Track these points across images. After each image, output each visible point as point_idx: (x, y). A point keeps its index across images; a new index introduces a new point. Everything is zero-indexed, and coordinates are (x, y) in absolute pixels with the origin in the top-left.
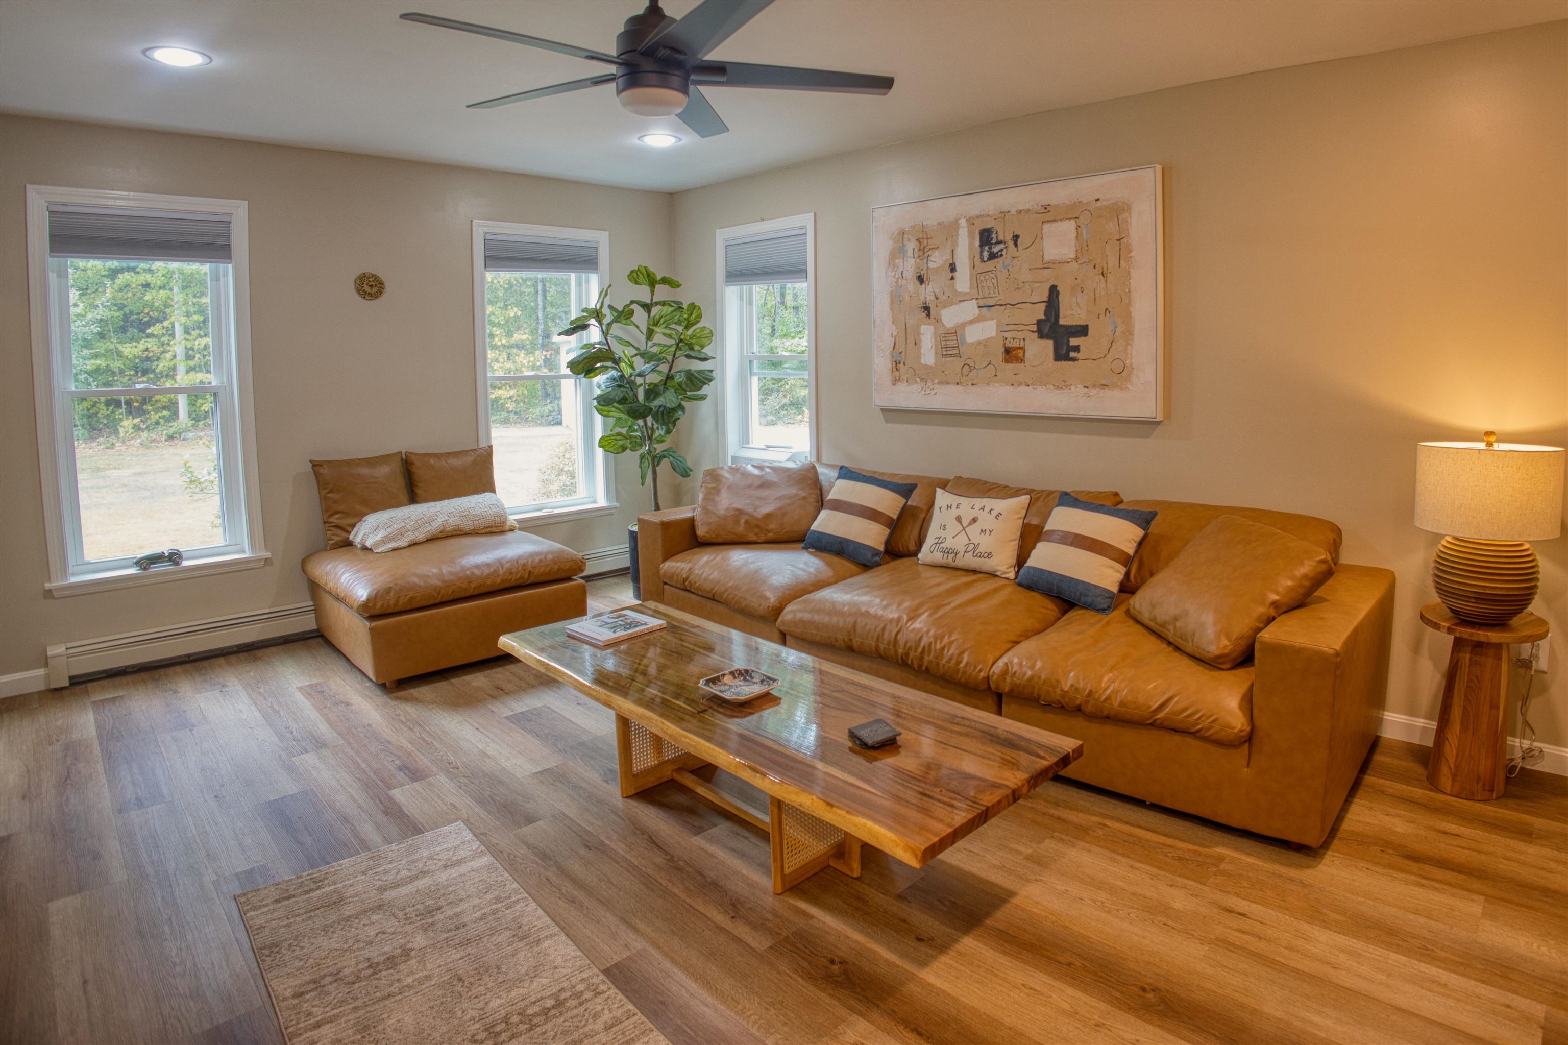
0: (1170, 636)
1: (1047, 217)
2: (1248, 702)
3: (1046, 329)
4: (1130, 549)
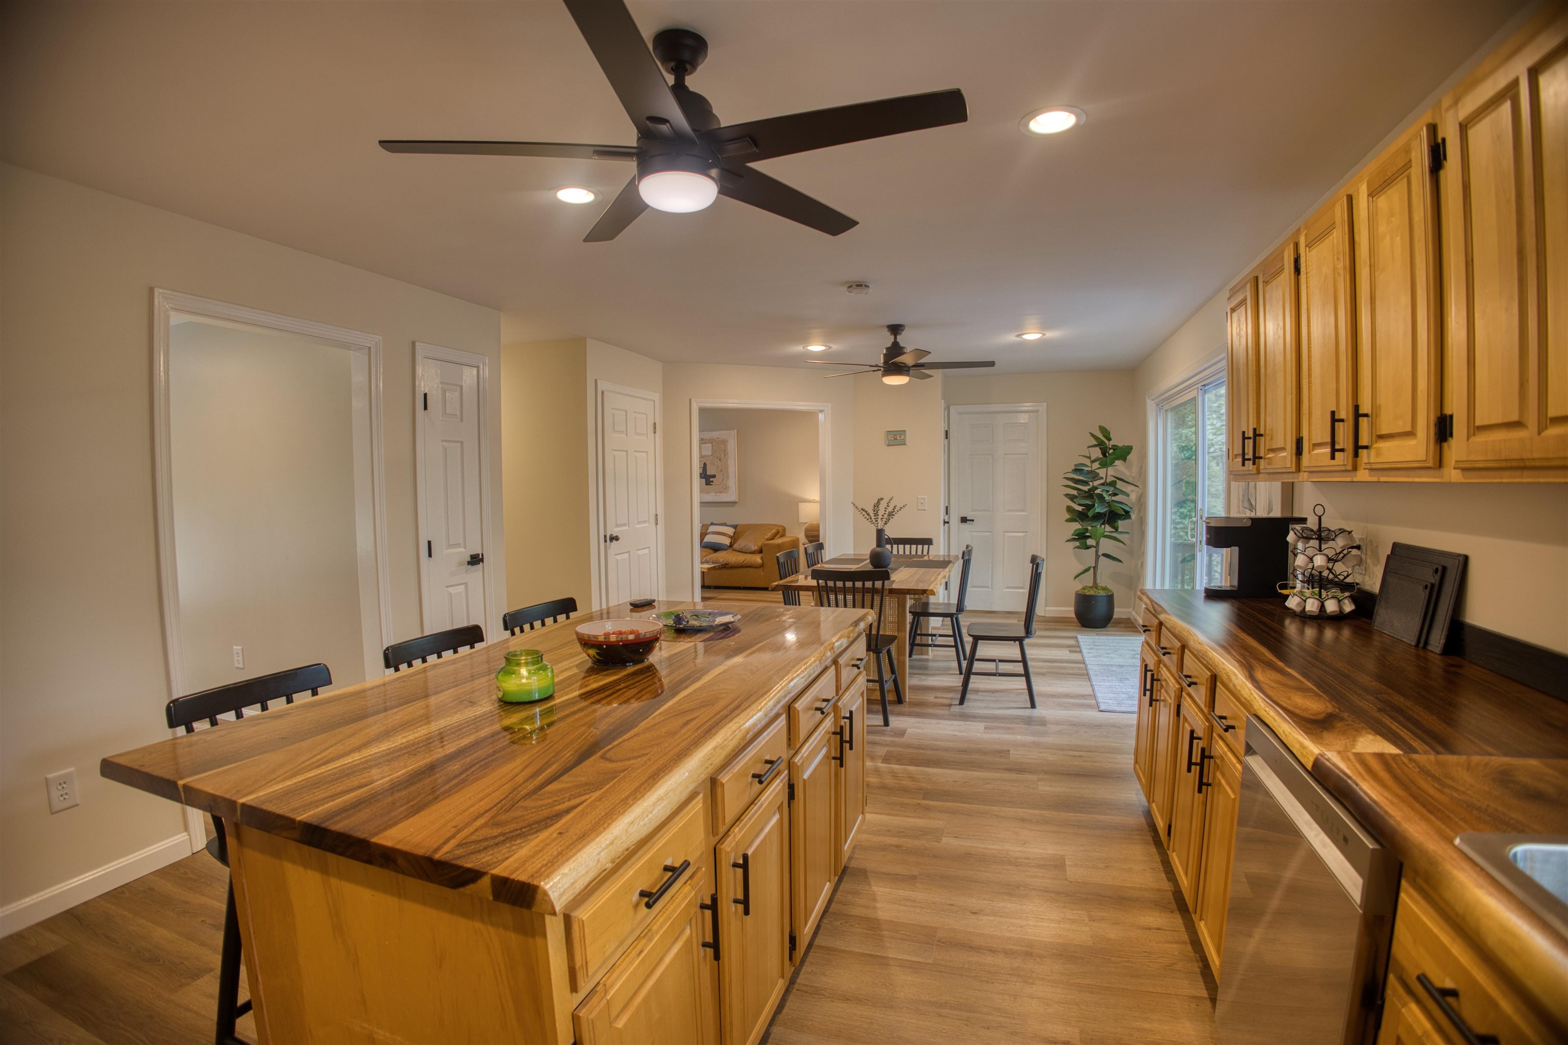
0: (744, 551)
1: (703, 442)
2: (762, 558)
3: (703, 476)
4: (732, 535)
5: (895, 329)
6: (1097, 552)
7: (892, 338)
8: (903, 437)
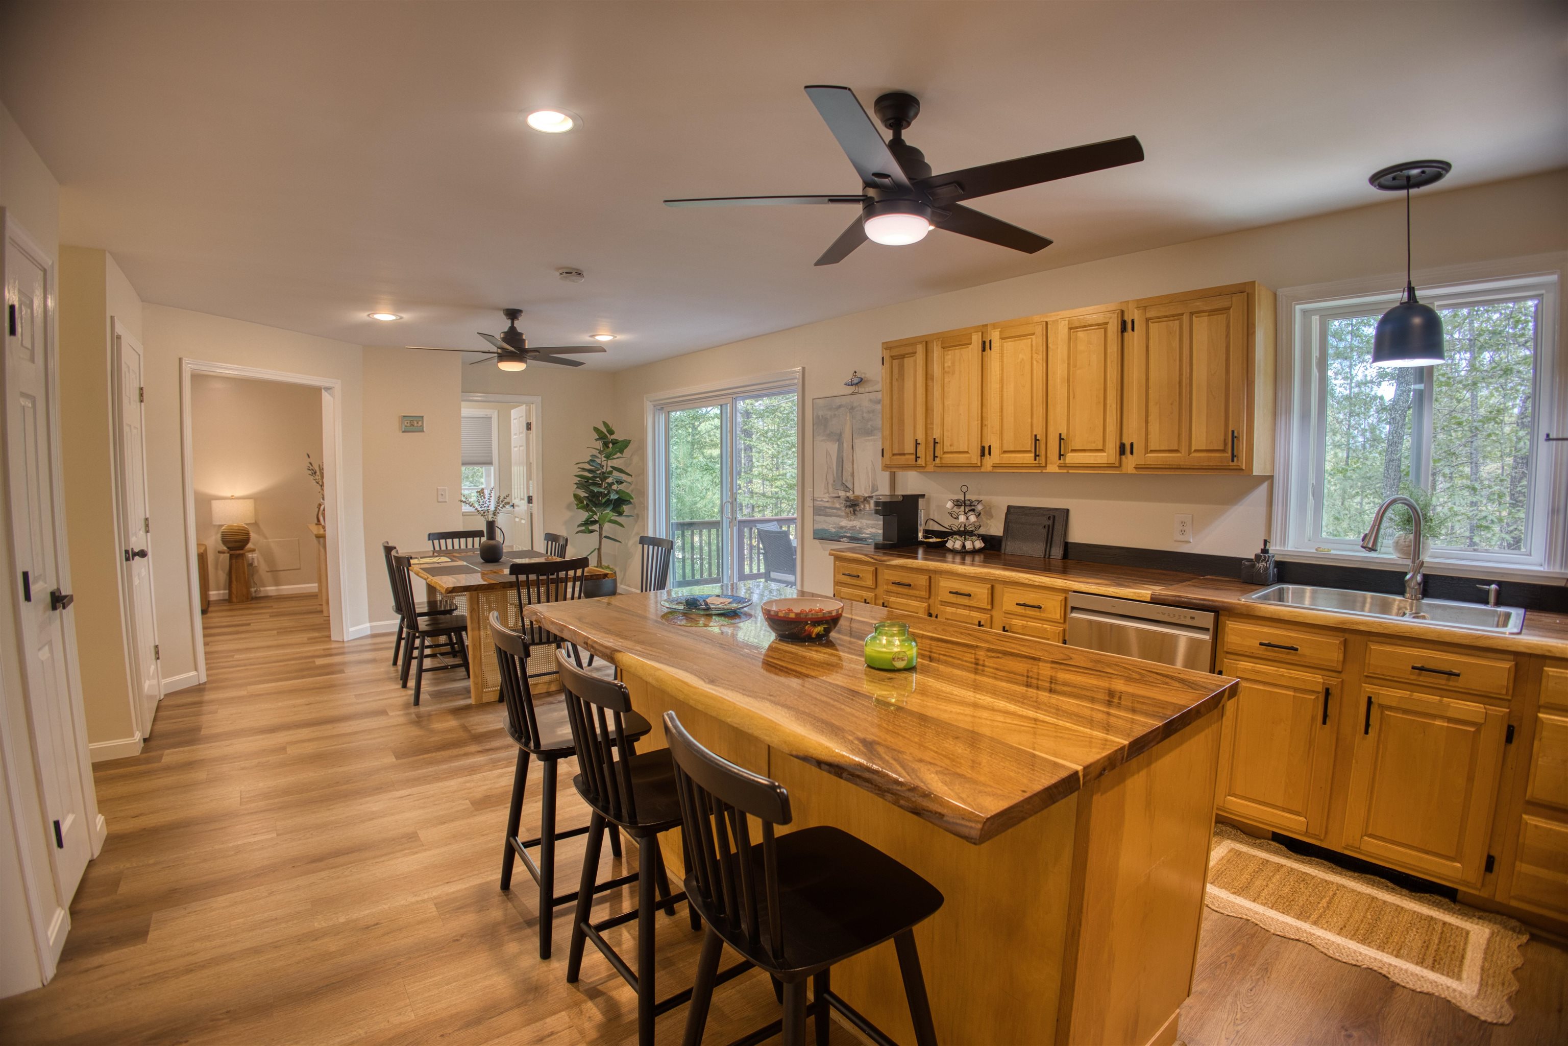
5: (513, 314)
6: (601, 535)
7: (509, 323)
8: (420, 423)
